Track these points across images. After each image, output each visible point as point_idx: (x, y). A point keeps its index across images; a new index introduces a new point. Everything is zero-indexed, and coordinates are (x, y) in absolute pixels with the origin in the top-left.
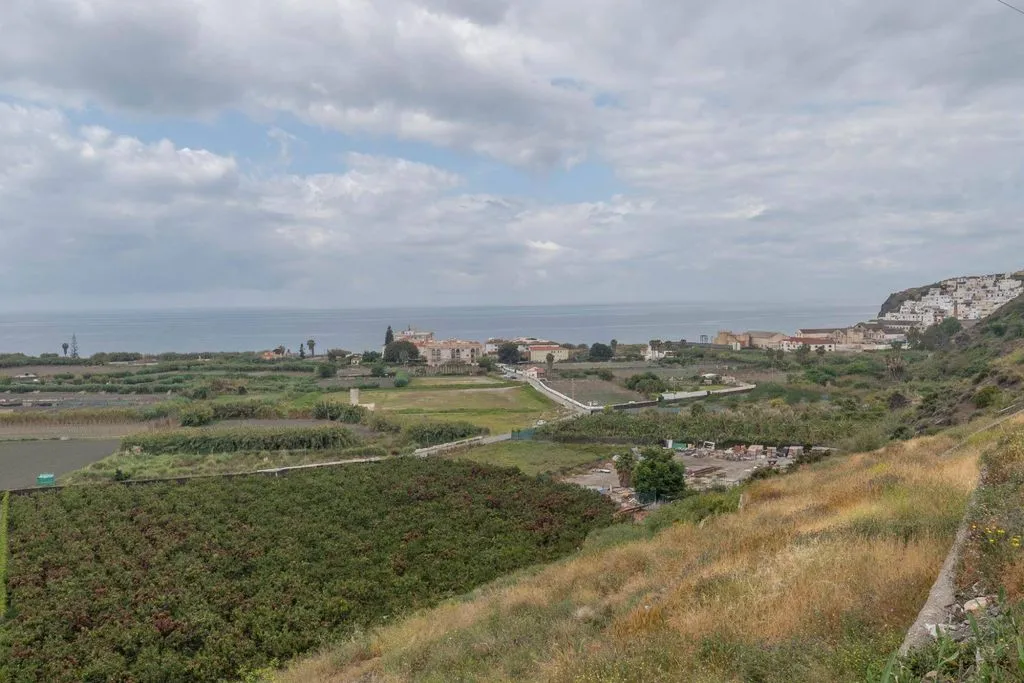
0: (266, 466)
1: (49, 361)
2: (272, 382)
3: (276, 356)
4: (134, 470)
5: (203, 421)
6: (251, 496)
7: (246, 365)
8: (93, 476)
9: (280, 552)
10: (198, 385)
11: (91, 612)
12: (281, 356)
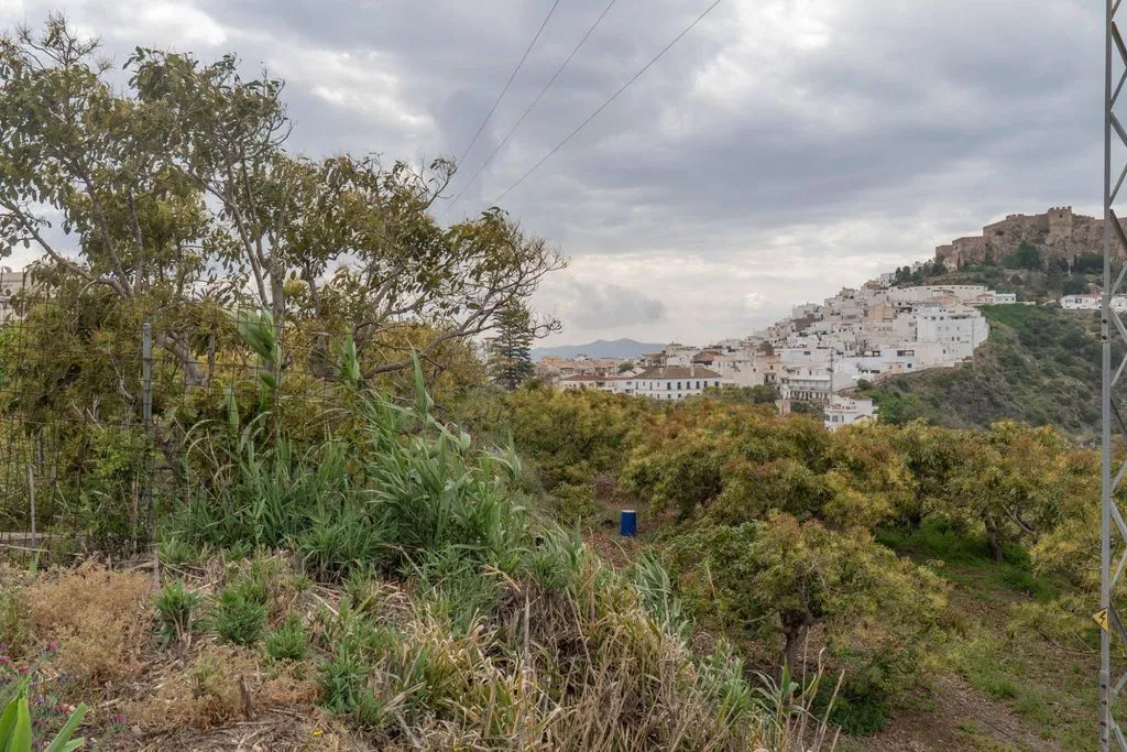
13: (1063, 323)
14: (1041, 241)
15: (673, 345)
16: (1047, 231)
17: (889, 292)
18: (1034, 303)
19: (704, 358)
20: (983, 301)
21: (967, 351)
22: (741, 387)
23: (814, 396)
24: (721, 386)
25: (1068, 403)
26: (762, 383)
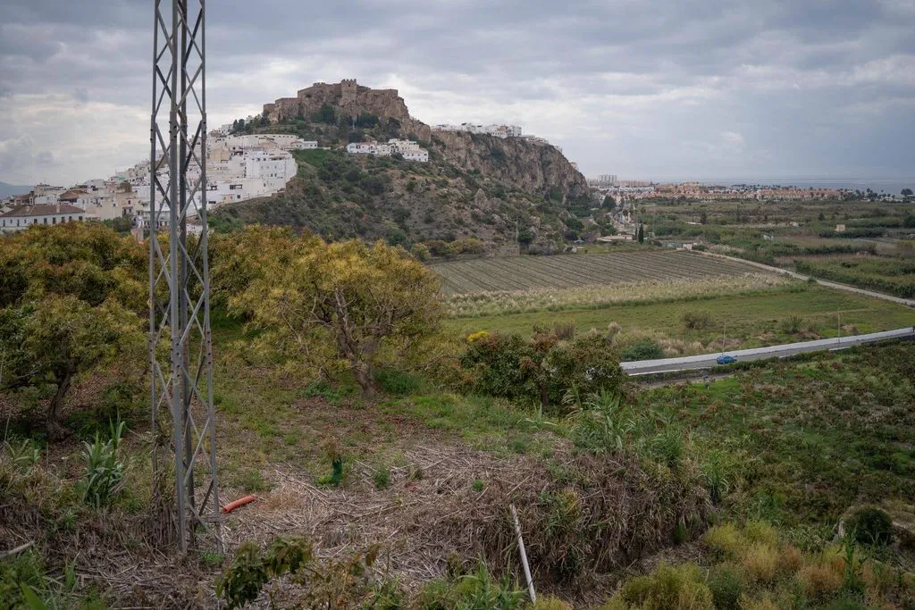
13: (348, 163)
14: (335, 103)
15: (41, 185)
16: (340, 96)
17: (227, 139)
18: (329, 148)
19: (69, 197)
20: (295, 146)
21: (280, 185)
22: (102, 220)
23: (163, 224)
24: (84, 220)
25: (348, 220)
26: (120, 215)
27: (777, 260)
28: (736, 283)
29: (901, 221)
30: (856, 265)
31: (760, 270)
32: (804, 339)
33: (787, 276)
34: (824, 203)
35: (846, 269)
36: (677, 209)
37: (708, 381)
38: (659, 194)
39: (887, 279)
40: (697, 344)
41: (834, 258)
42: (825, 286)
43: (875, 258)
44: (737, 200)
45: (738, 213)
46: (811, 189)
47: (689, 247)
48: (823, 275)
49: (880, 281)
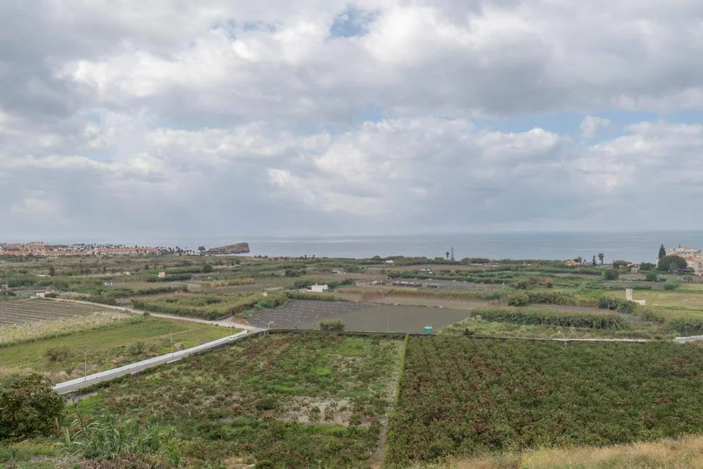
0: (559, 337)
1: (439, 262)
2: (571, 281)
3: (575, 264)
4: (476, 330)
5: (521, 304)
6: (545, 355)
7: (555, 269)
8: (453, 330)
9: (560, 395)
10: (521, 280)
11: (440, 410)
12: (579, 263)
27: (118, 301)
28: (87, 321)
29: (201, 268)
30: (176, 301)
31: (105, 309)
32: (148, 357)
33: (127, 312)
34: (146, 257)
35: (170, 304)
36: (26, 264)
37: (76, 401)
38: (7, 252)
39: (198, 309)
40: (63, 373)
41: (161, 296)
42: (157, 317)
43: (187, 294)
44: (78, 256)
45: (81, 266)
46: (136, 247)
47: (42, 295)
48: (154, 309)
49: (194, 310)
